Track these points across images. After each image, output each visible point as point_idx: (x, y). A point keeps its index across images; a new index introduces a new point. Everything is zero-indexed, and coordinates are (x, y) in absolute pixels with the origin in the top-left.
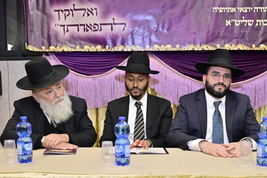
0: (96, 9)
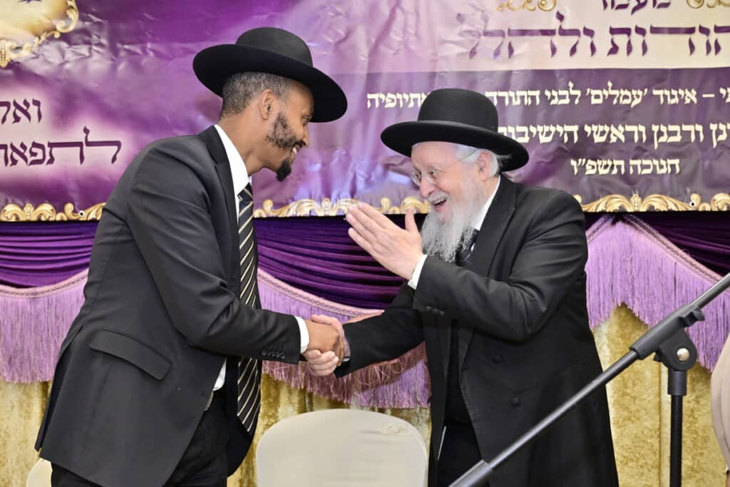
0: (37, 103)
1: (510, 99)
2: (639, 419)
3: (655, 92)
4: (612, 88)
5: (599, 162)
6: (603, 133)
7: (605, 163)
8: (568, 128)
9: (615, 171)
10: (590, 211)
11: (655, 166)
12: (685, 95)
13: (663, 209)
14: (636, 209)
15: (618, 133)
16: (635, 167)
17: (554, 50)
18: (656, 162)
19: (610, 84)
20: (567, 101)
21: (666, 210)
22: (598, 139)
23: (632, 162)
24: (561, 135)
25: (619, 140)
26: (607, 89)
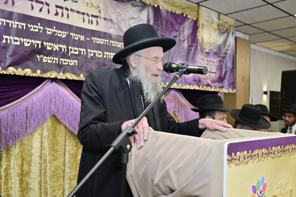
1: (12, 24)
2: (58, 159)
3: (71, 34)
4: (55, 29)
5: (48, 58)
6: (51, 46)
7: (51, 58)
8: (37, 42)
9: (54, 62)
10: (44, 77)
11: (69, 62)
12: (81, 37)
13: (71, 79)
14: (61, 78)
15: (56, 47)
16: (62, 61)
17: (33, 8)
18: (69, 60)
19: (55, 27)
20: (37, 30)
21: (72, 79)
22: (49, 48)
23: (61, 59)
24: (34, 44)
25: (56, 50)
26: (53, 29)
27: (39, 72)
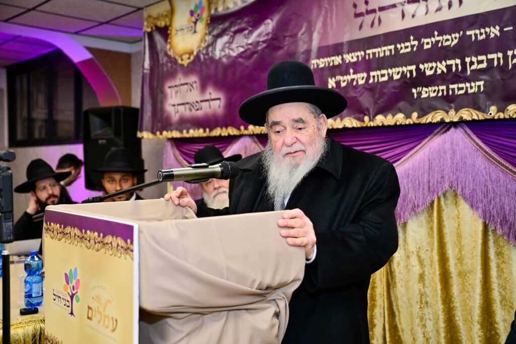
1: (379, 53)
3: (468, 33)
4: (438, 36)
5: (430, 88)
6: (432, 68)
7: (433, 88)
8: (410, 68)
9: (440, 94)
10: (422, 123)
11: (467, 88)
12: (490, 31)
13: (469, 119)
14: (451, 119)
15: (441, 67)
16: (453, 90)
17: (403, 16)
18: (468, 85)
19: (436, 33)
20: (409, 50)
21: (471, 119)
22: (429, 73)
23: (451, 86)
24: (405, 73)
25: (443, 71)
26: (434, 37)
27: (415, 115)
